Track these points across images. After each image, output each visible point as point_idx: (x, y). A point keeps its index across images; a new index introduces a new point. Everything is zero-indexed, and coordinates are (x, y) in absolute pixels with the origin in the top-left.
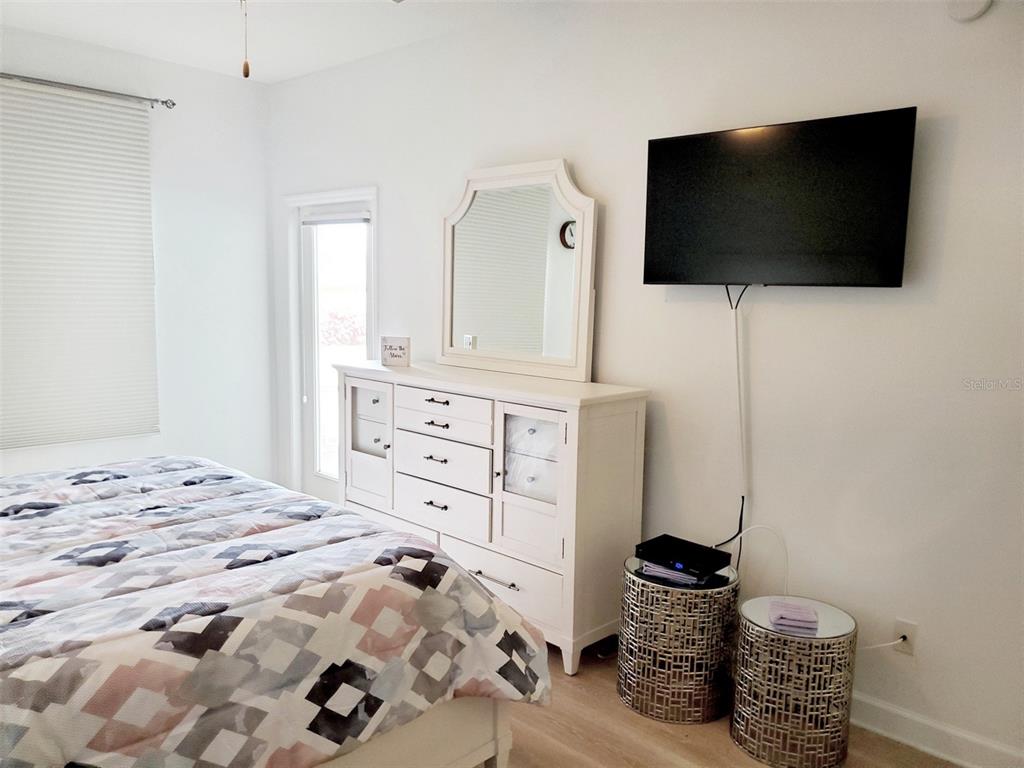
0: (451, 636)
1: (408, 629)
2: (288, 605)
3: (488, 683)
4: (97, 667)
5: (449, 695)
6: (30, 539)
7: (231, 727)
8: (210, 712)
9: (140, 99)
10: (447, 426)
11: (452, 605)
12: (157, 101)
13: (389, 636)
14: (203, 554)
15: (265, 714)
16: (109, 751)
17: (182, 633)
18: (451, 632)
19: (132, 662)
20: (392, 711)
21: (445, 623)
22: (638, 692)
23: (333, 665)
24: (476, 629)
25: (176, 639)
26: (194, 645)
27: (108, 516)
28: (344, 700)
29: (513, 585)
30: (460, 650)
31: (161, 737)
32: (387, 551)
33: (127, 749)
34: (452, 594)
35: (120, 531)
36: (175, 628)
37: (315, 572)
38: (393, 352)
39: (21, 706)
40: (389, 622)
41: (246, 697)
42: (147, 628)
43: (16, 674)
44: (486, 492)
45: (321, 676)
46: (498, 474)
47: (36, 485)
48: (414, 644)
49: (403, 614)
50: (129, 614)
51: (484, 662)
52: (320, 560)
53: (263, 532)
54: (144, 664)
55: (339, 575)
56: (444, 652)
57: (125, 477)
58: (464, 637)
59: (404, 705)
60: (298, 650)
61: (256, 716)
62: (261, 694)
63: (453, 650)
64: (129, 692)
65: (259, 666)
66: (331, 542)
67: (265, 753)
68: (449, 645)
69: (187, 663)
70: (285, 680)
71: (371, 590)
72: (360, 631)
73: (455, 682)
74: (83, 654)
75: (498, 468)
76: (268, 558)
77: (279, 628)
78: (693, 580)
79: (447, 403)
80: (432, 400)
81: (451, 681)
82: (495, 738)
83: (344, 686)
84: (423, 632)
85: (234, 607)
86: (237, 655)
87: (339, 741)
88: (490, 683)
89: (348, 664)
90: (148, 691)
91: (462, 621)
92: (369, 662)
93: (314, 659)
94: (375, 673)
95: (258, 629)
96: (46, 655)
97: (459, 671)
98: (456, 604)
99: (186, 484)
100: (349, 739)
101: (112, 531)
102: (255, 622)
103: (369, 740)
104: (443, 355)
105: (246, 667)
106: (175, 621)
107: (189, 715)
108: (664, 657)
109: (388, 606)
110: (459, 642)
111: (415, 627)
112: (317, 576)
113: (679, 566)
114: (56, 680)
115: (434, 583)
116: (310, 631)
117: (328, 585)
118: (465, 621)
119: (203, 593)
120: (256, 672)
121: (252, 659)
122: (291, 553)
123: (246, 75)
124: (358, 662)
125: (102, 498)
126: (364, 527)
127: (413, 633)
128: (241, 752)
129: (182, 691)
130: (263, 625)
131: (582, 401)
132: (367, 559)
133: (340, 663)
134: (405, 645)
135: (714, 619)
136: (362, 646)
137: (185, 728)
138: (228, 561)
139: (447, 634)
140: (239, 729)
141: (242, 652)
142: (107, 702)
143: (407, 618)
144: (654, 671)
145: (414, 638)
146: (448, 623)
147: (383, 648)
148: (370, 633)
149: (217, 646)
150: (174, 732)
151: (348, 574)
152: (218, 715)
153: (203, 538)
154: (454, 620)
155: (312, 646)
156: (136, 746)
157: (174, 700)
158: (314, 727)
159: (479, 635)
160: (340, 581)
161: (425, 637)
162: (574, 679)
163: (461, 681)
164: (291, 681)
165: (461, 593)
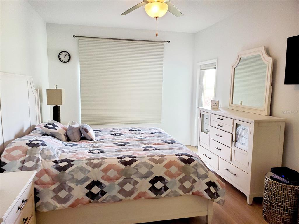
0: (192, 178)
1: (179, 173)
2: (149, 160)
3: (201, 193)
4: (106, 163)
5: (191, 193)
6: (113, 139)
7: (130, 183)
8: (126, 178)
9: (162, 42)
10: (222, 126)
11: (194, 170)
12: (166, 41)
13: (173, 173)
14: (140, 147)
15: (139, 183)
16: (105, 180)
17: (124, 160)
18: (192, 177)
19: (112, 164)
20: (172, 192)
21: (191, 174)
22: (266, 214)
23: (157, 176)
24: (200, 178)
25: (122, 161)
26: (125, 163)
27: (130, 137)
28: (159, 185)
29: (236, 175)
30: (195, 182)
31: (115, 181)
32: (180, 153)
33: (108, 181)
34: (194, 167)
35: (129, 140)
36: (123, 159)
37: (159, 154)
38: (214, 105)
39: (90, 167)
40: (174, 170)
41: (135, 178)
42: (118, 158)
43: (92, 161)
44: (230, 146)
45: (154, 178)
46: (234, 141)
47: (123, 130)
48: (181, 177)
49: (178, 168)
50: (117, 155)
51: (201, 187)
52: (163, 152)
53: (157, 145)
54: (114, 165)
55: (165, 156)
56: (190, 181)
57: (140, 130)
58: (196, 179)
59: (175, 191)
60: (148, 170)
61: (136, 183)
62: (138, 178)
63: (192, 182)
64: (110, 169)
65: (138, 171)
66: (169, 149)
67: (137, 192)
68: (191, 180)
69: (123, 167)
70: (144, 176)
71: (170, 161)
72: (165, 170)
73: (192, 190)
74: (104, 160)
75: (234, 140)
76: (153, 150)
77: (145, 164)
78: (288, 182)
79: (222, 119)
80: (219, 118)
81: (191, 190)
82: (208, 211)
83: (159, 182)
84: (183, 175)
85: (138, 158)
86: (134, 168)
87: (156, 195)
88: (202, 193)
89: (161, 176)
90: (114, 171)
91: (197, 174)
92: (167, 178)
93: (152, 173)
94: (168, 181)
95: (140, 163)
96: (98, 159)
97: (194, 188)
98: (195, 170)
99: (151, 133)
100: (159, 195)
101: (128, 140)
102: (140, 161)
103: (164, 197)
104: (230, 106)
105: (135, 171)
106: (124, 158)
107: (122, 178)
108: (274, 204)
109: (174, 165)
110: (195, 180)
111: (181, 173)
112: (159, 155)
113: (283, 176)
114: (98, 164)
115: (189, 163)
116: (152, 167)
117: (160, 157)
118: (198, 175)
119: (133, 154)
120: (137, 173)
121: (137, 169)
122: (159, 150)
123: (157, 36)
124: (163, 177)
125: (132, 134)
126: (180, 147)
127: (181, 174)
128: (131, 189)
129: (121, 172)
130: (141, 163)
131: (255, 120)
132: (174, 154)
133: (159, 176)
134: (178, 176)
135: (293, 196)
136: (165, 173)
137: (120, 180)
138: (144, 149)
139: (191, 177)
140: (132, 184)
141: (135, 167)
142: (106, 170)
143: (179, 170)
144: (271, 208)
145: (181, 175)
146: (192, 174)
147: (171, 176)
148: (168, 171)
149: (130, 165)
150: (118, 180)
151: (167, 156)
152: (128, 179)
153: (143, 144)
154: (194, 174)
155: (152, 170)
156: (110, 181)
157: (119, 174)
158: (150, 189)
159: (201, 179)
160: (164, 157)
161: (184, 176)
162: (250, 206)
163: (194, 190)
164: (146, 177)
165: (197, 167)
